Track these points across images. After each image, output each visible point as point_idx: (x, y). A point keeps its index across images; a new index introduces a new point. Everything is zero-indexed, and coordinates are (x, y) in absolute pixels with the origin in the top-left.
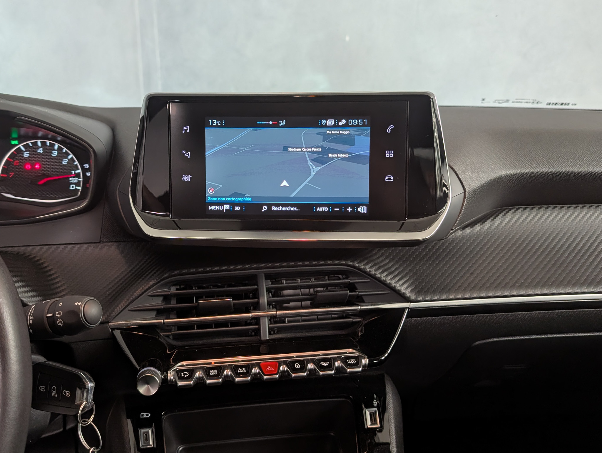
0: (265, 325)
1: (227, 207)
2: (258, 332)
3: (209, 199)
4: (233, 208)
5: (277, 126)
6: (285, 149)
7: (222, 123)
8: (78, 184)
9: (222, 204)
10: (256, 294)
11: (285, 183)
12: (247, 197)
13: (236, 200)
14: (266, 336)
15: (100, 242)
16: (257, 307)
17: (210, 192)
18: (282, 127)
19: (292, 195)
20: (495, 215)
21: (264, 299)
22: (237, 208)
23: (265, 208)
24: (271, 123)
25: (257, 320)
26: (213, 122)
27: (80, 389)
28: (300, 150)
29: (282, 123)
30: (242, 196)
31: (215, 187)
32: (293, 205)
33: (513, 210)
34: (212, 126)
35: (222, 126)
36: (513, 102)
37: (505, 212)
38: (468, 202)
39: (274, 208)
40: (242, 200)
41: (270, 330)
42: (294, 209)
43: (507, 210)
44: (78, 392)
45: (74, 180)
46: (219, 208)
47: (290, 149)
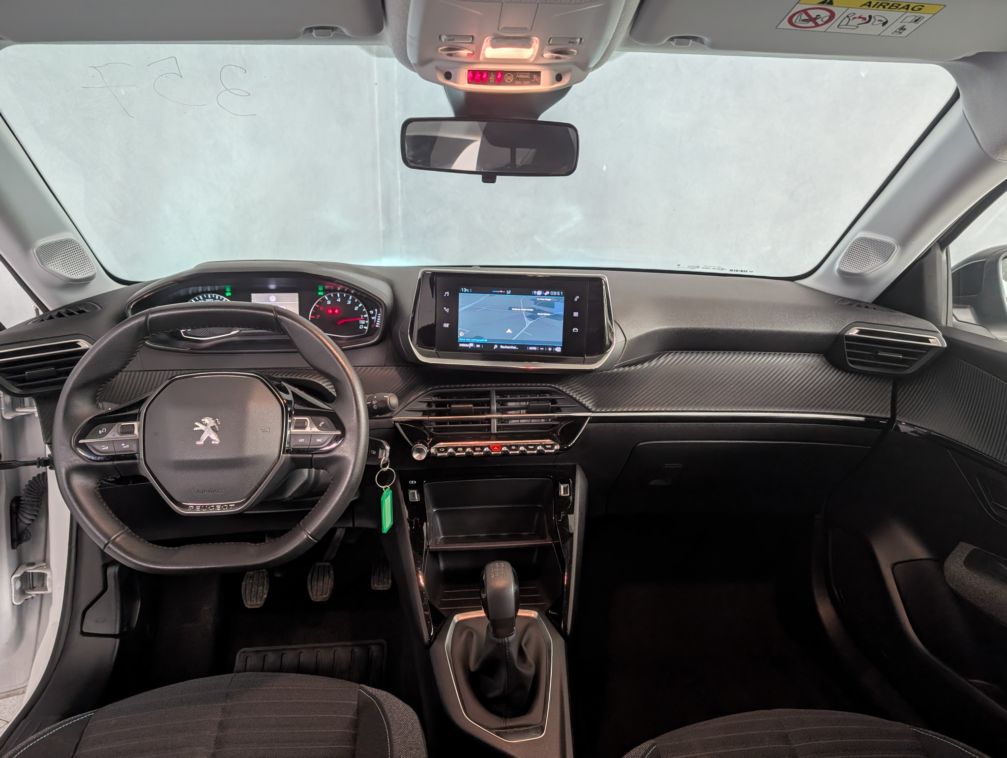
0: (494, 424)
1: (471, 345)
2: (489, 428)
3: (460, 340)
4: (476, 346)
5: (505, 294)
6: (510, 309)
7: (470, 291)
8: (365, 325)
9: (468, 343)
10: (489, 403)
11: (509, 331)
12: (485, 339)
13: (478, 341)
14: (494, 430)
15: (385, 366)
16: (489, 411)
17: (461, 334)
18: (508, 294)
19: (514, 339)
20: (659, 357)
21: (494, 407)
22: (478, 346)
23: (496, 347)
24: (501, 291)
25: (489, 420)
26: (464, 290)
27: (382, 450)
28: (520, 309)
29: (509, 292)
30: (481, 338)
31: (464, 332)
32: (514, 345)
33: (673, 354)
34: (463, 292)
35: (469, 292)
36: (703, 268)
37: (666, 355)
38: (628, 347)
39: (502, 347)
40: (482, 341)
41: (498, 428)
42: (515, 348)
43: (668, 354)
44: (380, 451)
45: (363, 322)
46: (466, 345)
47: (513, 309)
